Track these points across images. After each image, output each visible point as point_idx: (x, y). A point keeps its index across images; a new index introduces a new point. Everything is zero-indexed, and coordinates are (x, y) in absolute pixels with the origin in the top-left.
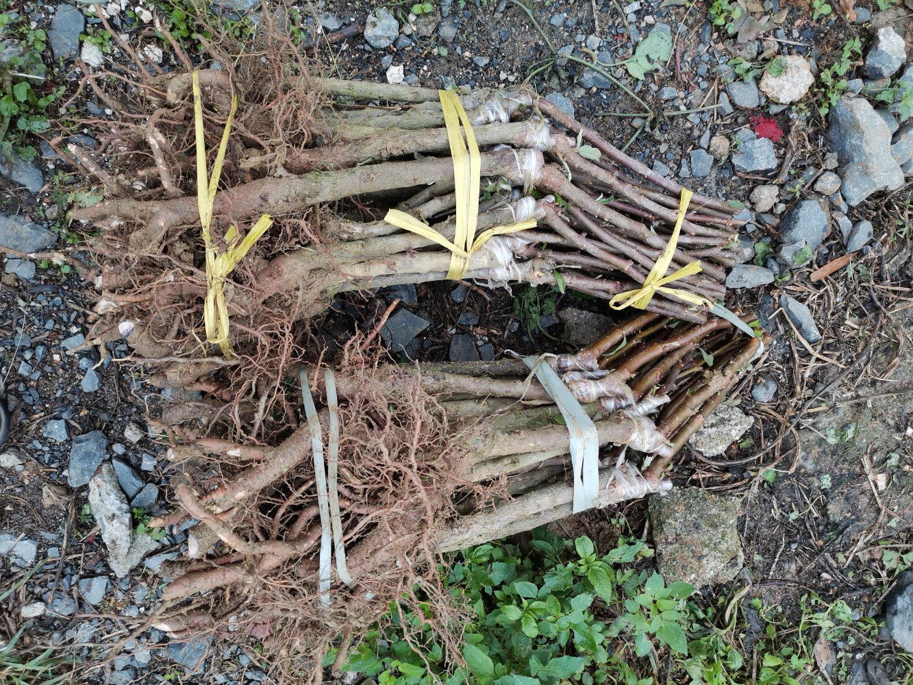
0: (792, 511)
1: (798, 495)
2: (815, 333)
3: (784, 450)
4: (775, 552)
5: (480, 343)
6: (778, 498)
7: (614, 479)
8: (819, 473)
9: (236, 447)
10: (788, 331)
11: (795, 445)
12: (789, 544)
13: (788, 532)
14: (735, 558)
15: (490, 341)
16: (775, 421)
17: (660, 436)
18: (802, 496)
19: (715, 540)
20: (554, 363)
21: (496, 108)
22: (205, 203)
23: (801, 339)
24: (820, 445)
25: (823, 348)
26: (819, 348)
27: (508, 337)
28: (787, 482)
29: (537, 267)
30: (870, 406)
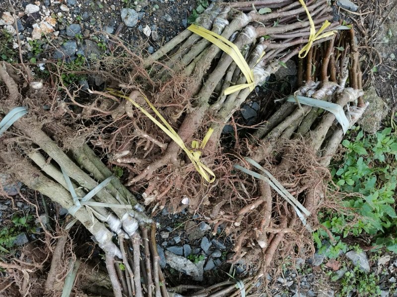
0: (388, 75)
1: (387, 68)
2: (356, 7)
3: (373, 57)
4: (391, 93)
5: (251, 105)
6: (381, 75)
7: (352, 116)
8: (389, 56)
9: (252, 206)
10: (347, 13)
11: (376, 52)
12: (393, 86)
13: (391, 83)
14: (384, 106)
15: (253, 101)
16: (364, 49)
17: (357, 90)
18: (388, 68)
19: (375, 106)
20: (300, 94)
21: (221, 21)
22: (179, 141)
23: (353, 13)
24: (384, 46)
25: (362, 10)
26: (360, 11)
27: (259, 95)
28: (381, 67)
29: (273, 66)
30: (390, 18)
